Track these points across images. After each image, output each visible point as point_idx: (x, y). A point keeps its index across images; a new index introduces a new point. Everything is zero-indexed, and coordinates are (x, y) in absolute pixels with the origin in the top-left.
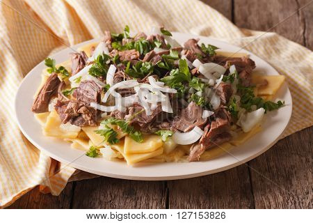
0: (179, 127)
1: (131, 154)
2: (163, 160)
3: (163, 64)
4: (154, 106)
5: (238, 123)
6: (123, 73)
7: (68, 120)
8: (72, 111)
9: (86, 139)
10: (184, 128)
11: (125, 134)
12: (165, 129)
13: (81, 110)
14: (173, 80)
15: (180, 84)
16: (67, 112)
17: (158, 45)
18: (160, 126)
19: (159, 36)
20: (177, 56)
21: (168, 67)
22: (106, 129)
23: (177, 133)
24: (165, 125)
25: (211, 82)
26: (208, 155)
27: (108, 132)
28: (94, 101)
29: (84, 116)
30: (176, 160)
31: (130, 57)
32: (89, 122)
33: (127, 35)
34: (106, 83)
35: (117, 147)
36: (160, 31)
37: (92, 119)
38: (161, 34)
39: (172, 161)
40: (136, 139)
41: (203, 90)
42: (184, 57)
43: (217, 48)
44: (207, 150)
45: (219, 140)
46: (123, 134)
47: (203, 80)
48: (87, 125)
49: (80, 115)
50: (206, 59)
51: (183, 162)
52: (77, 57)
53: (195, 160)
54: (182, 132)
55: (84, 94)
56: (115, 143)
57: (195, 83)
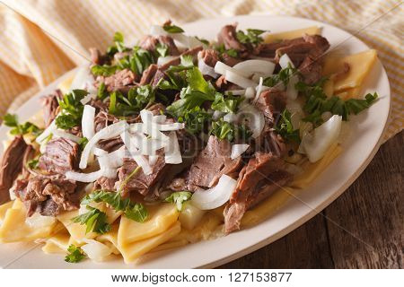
0: (200, 181)
1: (130, 244)
2: (184, 242)
3: (167, 83)
4: (153, 158)
5: (300, 150)
6: (106, 114)
7: (33, 209)
8: (34, 196)
9: (65, 234)
10: (208, 182)
11: (119, 212)
12: (179, 189)
13: (47, 190)
14: (186, 104)
15: (197, 108)
16: (28, 198)
17: (162, 51)
18: (171, 187)
19: (162, 37)
20: (191, 64)
21: (175, 87)
22: (88, 211)
23: (199, 192)
24: (178, 183)
25: (248, 92)
26: (253, 216)
27: (91, 216)
28: (68, 169)
29: (54, 198)
30: (205, 236)
31: (121, 83)
32: (64, 205)
33: (121, 47)
34: (82, 137)
35: (108, 237)
36: (163, 29)
37: (66, 200)
38: (165, 34)
39: (200, 239)
40: (136, 218)
41: (236, 110)
42: (202, 63)
43: (262, 32)
44: (249, 209)
45: (267, 188)
46: (115, 213)
47: (235, 92)
48: (62, 211)
49: (48, 197)
50: (245, 54)
51: (216, 237)
52: (48, 102)
53: (233, 230)
54: (206, 188)
55: (54, 161)
56: (105, 232)
57: (220, 101)
